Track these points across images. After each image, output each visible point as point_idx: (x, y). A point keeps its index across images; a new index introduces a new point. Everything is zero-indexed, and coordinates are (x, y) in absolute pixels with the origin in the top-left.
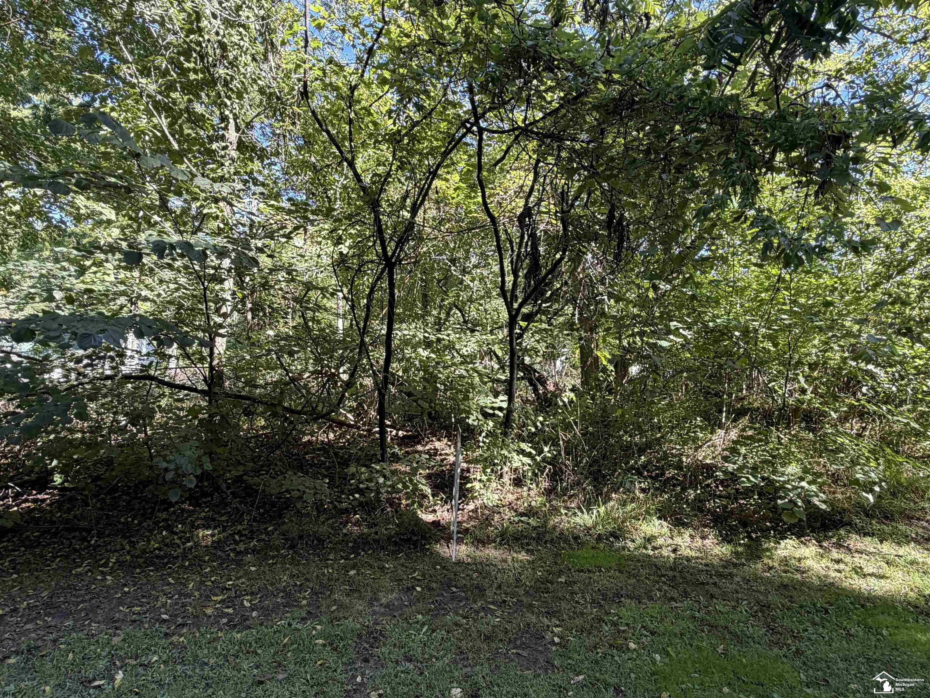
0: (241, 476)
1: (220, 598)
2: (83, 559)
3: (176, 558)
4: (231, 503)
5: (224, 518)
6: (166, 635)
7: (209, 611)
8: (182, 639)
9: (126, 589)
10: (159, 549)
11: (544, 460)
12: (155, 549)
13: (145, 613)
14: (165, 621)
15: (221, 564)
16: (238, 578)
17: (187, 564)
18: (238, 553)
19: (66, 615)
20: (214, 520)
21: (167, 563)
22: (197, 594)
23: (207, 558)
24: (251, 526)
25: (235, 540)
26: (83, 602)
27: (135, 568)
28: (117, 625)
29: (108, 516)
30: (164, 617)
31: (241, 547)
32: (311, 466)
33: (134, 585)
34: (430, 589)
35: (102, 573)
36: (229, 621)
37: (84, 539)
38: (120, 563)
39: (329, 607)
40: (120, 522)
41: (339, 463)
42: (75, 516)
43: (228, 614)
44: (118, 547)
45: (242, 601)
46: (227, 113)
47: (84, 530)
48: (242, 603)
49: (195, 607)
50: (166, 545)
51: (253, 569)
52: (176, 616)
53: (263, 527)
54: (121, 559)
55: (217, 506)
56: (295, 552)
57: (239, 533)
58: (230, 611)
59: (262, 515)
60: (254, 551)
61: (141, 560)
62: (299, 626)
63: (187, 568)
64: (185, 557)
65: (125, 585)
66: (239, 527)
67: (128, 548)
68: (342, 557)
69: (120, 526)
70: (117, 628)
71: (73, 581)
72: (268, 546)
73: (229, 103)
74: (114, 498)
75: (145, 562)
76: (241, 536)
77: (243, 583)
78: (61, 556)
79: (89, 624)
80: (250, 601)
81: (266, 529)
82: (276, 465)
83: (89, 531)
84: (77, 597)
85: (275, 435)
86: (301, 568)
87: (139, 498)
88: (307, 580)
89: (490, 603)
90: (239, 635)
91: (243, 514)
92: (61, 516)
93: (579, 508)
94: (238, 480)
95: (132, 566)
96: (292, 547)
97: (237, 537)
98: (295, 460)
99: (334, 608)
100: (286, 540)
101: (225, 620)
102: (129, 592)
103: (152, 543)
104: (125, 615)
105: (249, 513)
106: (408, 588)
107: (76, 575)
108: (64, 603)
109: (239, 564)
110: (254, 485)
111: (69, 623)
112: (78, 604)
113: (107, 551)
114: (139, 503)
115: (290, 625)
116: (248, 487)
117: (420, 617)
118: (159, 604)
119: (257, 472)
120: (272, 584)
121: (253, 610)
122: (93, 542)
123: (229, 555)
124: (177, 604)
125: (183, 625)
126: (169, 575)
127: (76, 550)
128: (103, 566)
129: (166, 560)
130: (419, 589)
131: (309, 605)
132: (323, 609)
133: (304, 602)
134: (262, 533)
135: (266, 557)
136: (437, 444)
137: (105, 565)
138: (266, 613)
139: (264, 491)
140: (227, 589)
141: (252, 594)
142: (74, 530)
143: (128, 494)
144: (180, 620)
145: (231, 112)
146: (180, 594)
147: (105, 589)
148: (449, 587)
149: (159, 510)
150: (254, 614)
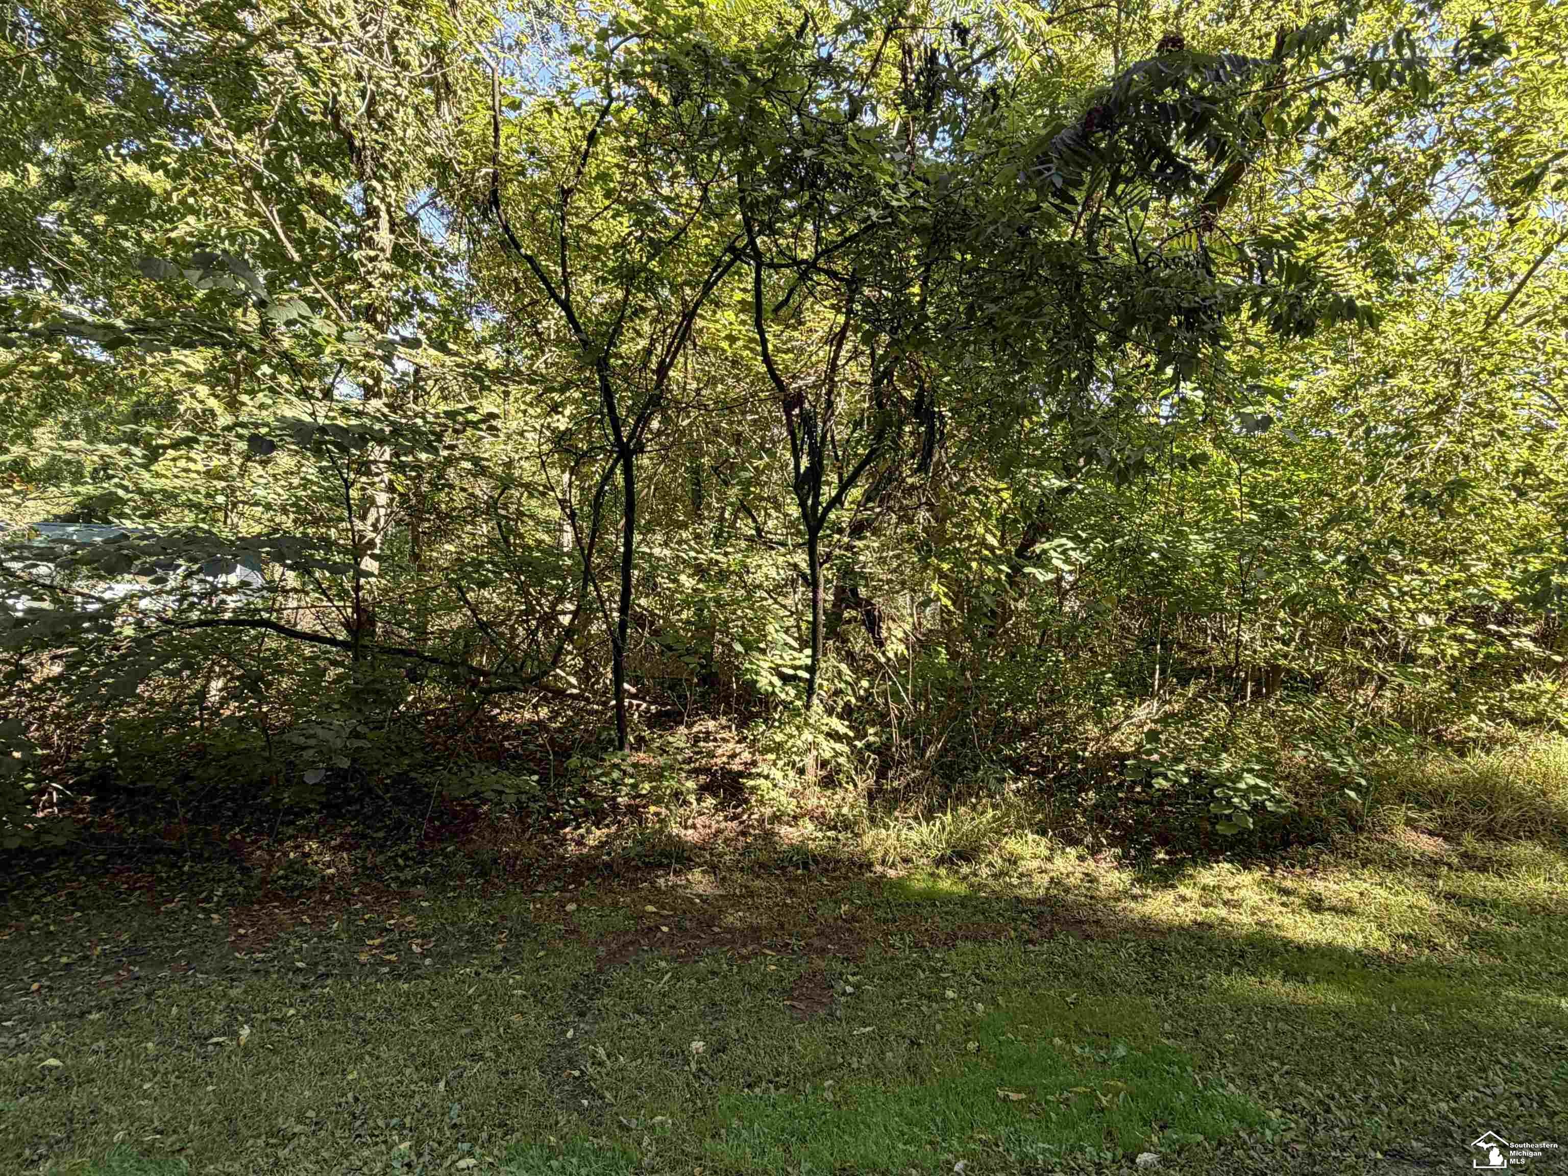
0: (406, 773)
1: (377, 942)
2: (174, 891)
3: (311, 889)
4: (390, 812)
5: (381, 834)
6: (304, 987)
7: (363, 958)
8: (326, 990)
9: (242, 931)
10: (286, 877)
11: (868, 746)
12: (280, 878)
13: (272, 960)
14: (300, 970)
15: (377, 898)
16: (403, 917)
17: (328, 898)
18: (403, 883)
19: (162, 964)
20: (364, 836)
21: (299, 897)
22: (343, 936)
23: (356, 890)
24: (422, 845)
25: (397, 865)
26: (180, 947)
27: (252, 903)
28: (234, 976)
29: (207, 834)
30: (300, 965)
31: (408, 874)
32: (514, 757)
33: (252, 926)
34: (681, 929)
35: (204, 910)
36: (392, 970)
37: (174, 865)
38: (231, 899)
39: (533, 952)
40: (224, 841)
41: (555, 753)
42: (157, 832)
43: (390, 961)
44: (225, 875)
45: (410, 945)
46: (376, 202)
47: (173, 852)
48: (410, 949)
49: (342, 953)
50: (296, 872)
51: (425, 904)
52: (316, 964)
53: (438, 846)
54: (231, 890)
55: (370, 818)
56: (486, 881)
57: (404, 855)
58: (393, 957)
59: (437, 830)
60: (426, 880)
61: (260, 893)
62: (491, 976)
63: (327, 904)
64: (324, 890)
65: (240, 926)
66: (403, 847)
67: (238, 876)
68: (556, 889)
69: (225, 846)
70: (232, 980)
71: (162, 920)
72: (446, 873)
73: (379, 187)
74: (214, 806)
75: (266, 896)
76: (407, 859)
77: (410, 922)
78: (140, 888)
79: (194, 975)
80: (422, 946)
81: (443, 850)
82: (458, 755)
83: (179, 853)
84: (173, 941)
85: (457, 711)
86: (495, 903)
87: (251, 806)
88: (503, 918)
89: (765, 946)
90: (406, 986)
91: (408, 829)
92: (134, 832)
93: (916, 818)
94: (402, 779)
95: (248, 900)
96: (483, 874)
97: (400, 861)
98: (489, 749)
99: (541, 954)
100: (472, 864)
101: (386, 970)
102: (245, 935)
103: (275, 869)
104: (244, 964)
105: (419, 827)
106: (650, 928)
107: (167, 913)
108: (154, 949)
109: (405, 897)
110: (426, 785)
111: (165, 973)
112: (175, 949)
113: (207, 881)
114: (251, 814)
115: (477, 974)
116: (415, 790)
117: (663, 964)
118: (291, 950)
119: (430, 766)
120: (453, 924)
121: (426, 957)
122: (186, 868)
123: (389, 886)
124: (315, 949)
125: (327, 975)
126: (303, 913)
127: (161, 880)
128: (203, 901)
129: (296, 893)
130: (665, 929)
131: (505, 950)
132: (526, 955)
133: (500, 946)
134: (437, 855)
135: (444, 888)
136: (711, 725)
137: (208, 899)
138: (443, 958)
139: (440, 793)
140: (387, 930)
141: (424, 936)
142: (157, 852)
143: (234, 800)
144: (322, 969)
145: (382, 200)
146: (320, 937)
147: (210, 931)
148: (709, 926)
149: (282, 823)
150: (428, 961)
